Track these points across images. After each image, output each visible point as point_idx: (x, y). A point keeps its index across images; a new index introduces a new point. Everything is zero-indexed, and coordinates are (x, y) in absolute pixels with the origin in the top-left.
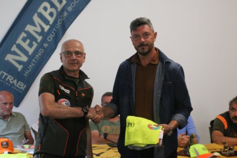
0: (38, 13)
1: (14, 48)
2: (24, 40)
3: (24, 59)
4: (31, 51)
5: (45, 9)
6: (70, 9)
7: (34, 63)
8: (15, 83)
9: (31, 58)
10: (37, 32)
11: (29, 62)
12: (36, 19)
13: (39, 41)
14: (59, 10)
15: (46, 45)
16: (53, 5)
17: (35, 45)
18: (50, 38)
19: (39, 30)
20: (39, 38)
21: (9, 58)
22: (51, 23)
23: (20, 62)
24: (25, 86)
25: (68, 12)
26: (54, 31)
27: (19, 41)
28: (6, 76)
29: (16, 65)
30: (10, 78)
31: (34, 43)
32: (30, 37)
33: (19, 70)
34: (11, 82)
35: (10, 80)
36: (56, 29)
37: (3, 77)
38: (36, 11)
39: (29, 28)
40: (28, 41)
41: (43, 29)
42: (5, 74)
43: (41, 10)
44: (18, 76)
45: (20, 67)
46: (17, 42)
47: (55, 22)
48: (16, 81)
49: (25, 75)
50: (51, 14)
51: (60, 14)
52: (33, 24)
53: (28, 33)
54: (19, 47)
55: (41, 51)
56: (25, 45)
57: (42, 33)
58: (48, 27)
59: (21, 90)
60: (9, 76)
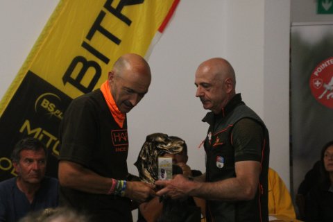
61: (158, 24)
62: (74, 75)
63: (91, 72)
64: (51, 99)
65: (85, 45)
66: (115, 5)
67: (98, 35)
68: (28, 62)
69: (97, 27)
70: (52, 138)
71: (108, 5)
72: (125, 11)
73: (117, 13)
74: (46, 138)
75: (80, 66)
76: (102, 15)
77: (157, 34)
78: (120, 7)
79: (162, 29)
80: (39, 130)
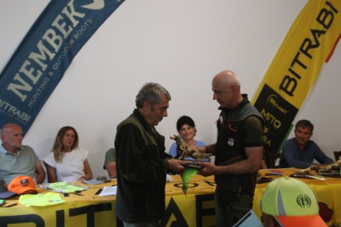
0: (42, 40)
1: (17, 77)
2: (28, 68)
3: (28, 88)
4: (35, 80)
5: (51, 36)
6: (76, 36)
7: (38, 92)
8: (19, 114)
9: (35, 87)
10: (41, 60)
11: (34, 91)
12: (41, 46)
13: (44, 69)
14: (65, 37)
15: (51, 74)
16: (58, 32)
17: (40, 73)
18: (56, 66)
19: (44, 57)
20: (44, 67)
21: (12, 87)
22: (56, 51)
23: (23, 92)
24: (30, 117)
25: (74, 39)
26: (61, 60)
27: (23, 69)
28: (9, 107)
29: (20, 95)
30: (13, 109)
31: (39, 71)
32: (34, 65)
33: (23, 100)
34: (14, 113)
35: (13, 111)
36: (62, 57)
37: (5, 108)
38: (40, 38)
39: (33, 56)
40: (32, 70)
41: (48, 57)
42: (8, 104)
43: (45, 37)
44: (22, 106)
45: (24, 98)
46: (20, 71)
47: (61, 50)
48: (19, 112)
49: (30, 105)
50: (57, 42)
51: (66, 41)
52: (38, 51)
53: (31, 61)
54: (23, 75)
55: (46, 80)
56: (29, 74)
57: (47, 61)
58: (54, 54)
59: (25, 121)
60: (13, 107)
61: (325, 58)
62: (284, 86)
63: (292, 84)
64: (274, 98)
65: (290, 70)
66: (304, 48)
67: (296, 64)
68: (265, 79)
69: (296, 60)
70: (274, 118)
71: (301, 49)
72: (310, 51)
73: (305, 52)
74: (271, 118)
75: (287, 80)
76: (298, 54)
77: (325, 63)
78: (307, 49)
79: (327, 61)
80: (268, 114)
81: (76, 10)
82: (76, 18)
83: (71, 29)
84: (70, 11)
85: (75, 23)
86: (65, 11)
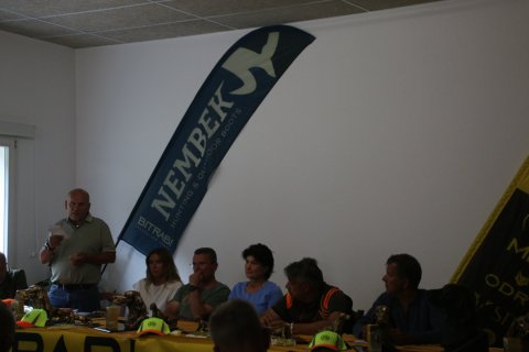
0: (188, 144)
1: (161, 192)
2: (172, 180)
3: (171, 204)
4: (179, 193)
5: (197, 137)
6: (224, 134)
7: (181, 210)
8: (162, 237)
9: (178, 203)
10: (185, 168)
11: (177, 207)
12: (186, 151)
13: (187, 180)
14: (209, 136)
16: (204, 132)
17: (183, 186)
18: (202, 175)
19: (188, 165)
20: (188, 176)
21: (156, 204)
22: (202, 155)
23: (167, 209)
25: (221, 138)
26: (205, 166)
27: (167, 182)
28: (153, 228)
29: (164, 213)
30: (157, 230)
31: (182, 183)
32: (178, 175)
33: (166, 219)
34: (158, 236)
35: (157, 232)
36: (207, 162)
37: (149, 230)
38: (185, 140)
39: (178, 164)
40: (176, 181)
41: (192, 163)
42: (152, 225)
43: (191, 139)
45: (167, 215)
46: (165, 184)
47: (206, 153)
48: (163, 234)
49: (172, 226)
50: (202, 143)
51: (210, 142)
52: (182, 158)
53: (176, 170)
54: (167, 190)
55: (189, 194)
56: (173, 186)
57: (193, 170)
58: (200, 160)
59: (168, 246)
60: (157, 228)
68: (515, 180)
81: (224, 99)
82: (223, 109)
83: (217, 125)
84: (217, 101)
85: (223, 116)
86: (212, 103)
